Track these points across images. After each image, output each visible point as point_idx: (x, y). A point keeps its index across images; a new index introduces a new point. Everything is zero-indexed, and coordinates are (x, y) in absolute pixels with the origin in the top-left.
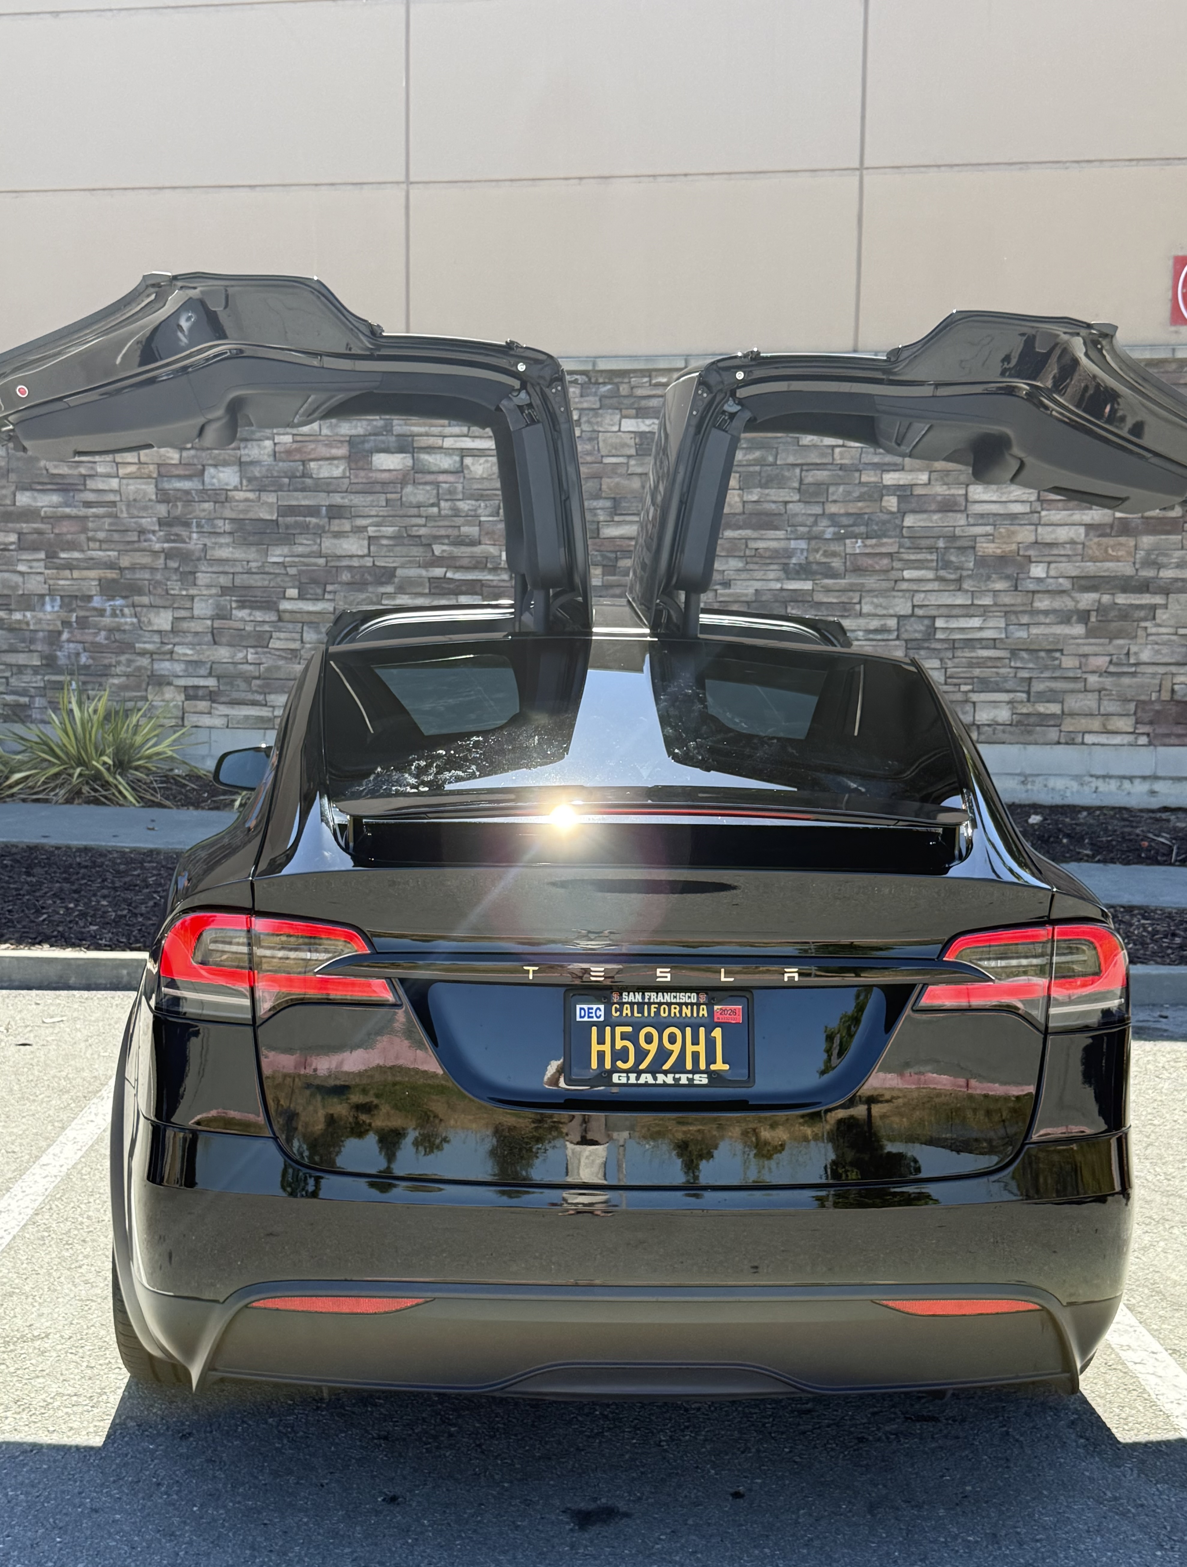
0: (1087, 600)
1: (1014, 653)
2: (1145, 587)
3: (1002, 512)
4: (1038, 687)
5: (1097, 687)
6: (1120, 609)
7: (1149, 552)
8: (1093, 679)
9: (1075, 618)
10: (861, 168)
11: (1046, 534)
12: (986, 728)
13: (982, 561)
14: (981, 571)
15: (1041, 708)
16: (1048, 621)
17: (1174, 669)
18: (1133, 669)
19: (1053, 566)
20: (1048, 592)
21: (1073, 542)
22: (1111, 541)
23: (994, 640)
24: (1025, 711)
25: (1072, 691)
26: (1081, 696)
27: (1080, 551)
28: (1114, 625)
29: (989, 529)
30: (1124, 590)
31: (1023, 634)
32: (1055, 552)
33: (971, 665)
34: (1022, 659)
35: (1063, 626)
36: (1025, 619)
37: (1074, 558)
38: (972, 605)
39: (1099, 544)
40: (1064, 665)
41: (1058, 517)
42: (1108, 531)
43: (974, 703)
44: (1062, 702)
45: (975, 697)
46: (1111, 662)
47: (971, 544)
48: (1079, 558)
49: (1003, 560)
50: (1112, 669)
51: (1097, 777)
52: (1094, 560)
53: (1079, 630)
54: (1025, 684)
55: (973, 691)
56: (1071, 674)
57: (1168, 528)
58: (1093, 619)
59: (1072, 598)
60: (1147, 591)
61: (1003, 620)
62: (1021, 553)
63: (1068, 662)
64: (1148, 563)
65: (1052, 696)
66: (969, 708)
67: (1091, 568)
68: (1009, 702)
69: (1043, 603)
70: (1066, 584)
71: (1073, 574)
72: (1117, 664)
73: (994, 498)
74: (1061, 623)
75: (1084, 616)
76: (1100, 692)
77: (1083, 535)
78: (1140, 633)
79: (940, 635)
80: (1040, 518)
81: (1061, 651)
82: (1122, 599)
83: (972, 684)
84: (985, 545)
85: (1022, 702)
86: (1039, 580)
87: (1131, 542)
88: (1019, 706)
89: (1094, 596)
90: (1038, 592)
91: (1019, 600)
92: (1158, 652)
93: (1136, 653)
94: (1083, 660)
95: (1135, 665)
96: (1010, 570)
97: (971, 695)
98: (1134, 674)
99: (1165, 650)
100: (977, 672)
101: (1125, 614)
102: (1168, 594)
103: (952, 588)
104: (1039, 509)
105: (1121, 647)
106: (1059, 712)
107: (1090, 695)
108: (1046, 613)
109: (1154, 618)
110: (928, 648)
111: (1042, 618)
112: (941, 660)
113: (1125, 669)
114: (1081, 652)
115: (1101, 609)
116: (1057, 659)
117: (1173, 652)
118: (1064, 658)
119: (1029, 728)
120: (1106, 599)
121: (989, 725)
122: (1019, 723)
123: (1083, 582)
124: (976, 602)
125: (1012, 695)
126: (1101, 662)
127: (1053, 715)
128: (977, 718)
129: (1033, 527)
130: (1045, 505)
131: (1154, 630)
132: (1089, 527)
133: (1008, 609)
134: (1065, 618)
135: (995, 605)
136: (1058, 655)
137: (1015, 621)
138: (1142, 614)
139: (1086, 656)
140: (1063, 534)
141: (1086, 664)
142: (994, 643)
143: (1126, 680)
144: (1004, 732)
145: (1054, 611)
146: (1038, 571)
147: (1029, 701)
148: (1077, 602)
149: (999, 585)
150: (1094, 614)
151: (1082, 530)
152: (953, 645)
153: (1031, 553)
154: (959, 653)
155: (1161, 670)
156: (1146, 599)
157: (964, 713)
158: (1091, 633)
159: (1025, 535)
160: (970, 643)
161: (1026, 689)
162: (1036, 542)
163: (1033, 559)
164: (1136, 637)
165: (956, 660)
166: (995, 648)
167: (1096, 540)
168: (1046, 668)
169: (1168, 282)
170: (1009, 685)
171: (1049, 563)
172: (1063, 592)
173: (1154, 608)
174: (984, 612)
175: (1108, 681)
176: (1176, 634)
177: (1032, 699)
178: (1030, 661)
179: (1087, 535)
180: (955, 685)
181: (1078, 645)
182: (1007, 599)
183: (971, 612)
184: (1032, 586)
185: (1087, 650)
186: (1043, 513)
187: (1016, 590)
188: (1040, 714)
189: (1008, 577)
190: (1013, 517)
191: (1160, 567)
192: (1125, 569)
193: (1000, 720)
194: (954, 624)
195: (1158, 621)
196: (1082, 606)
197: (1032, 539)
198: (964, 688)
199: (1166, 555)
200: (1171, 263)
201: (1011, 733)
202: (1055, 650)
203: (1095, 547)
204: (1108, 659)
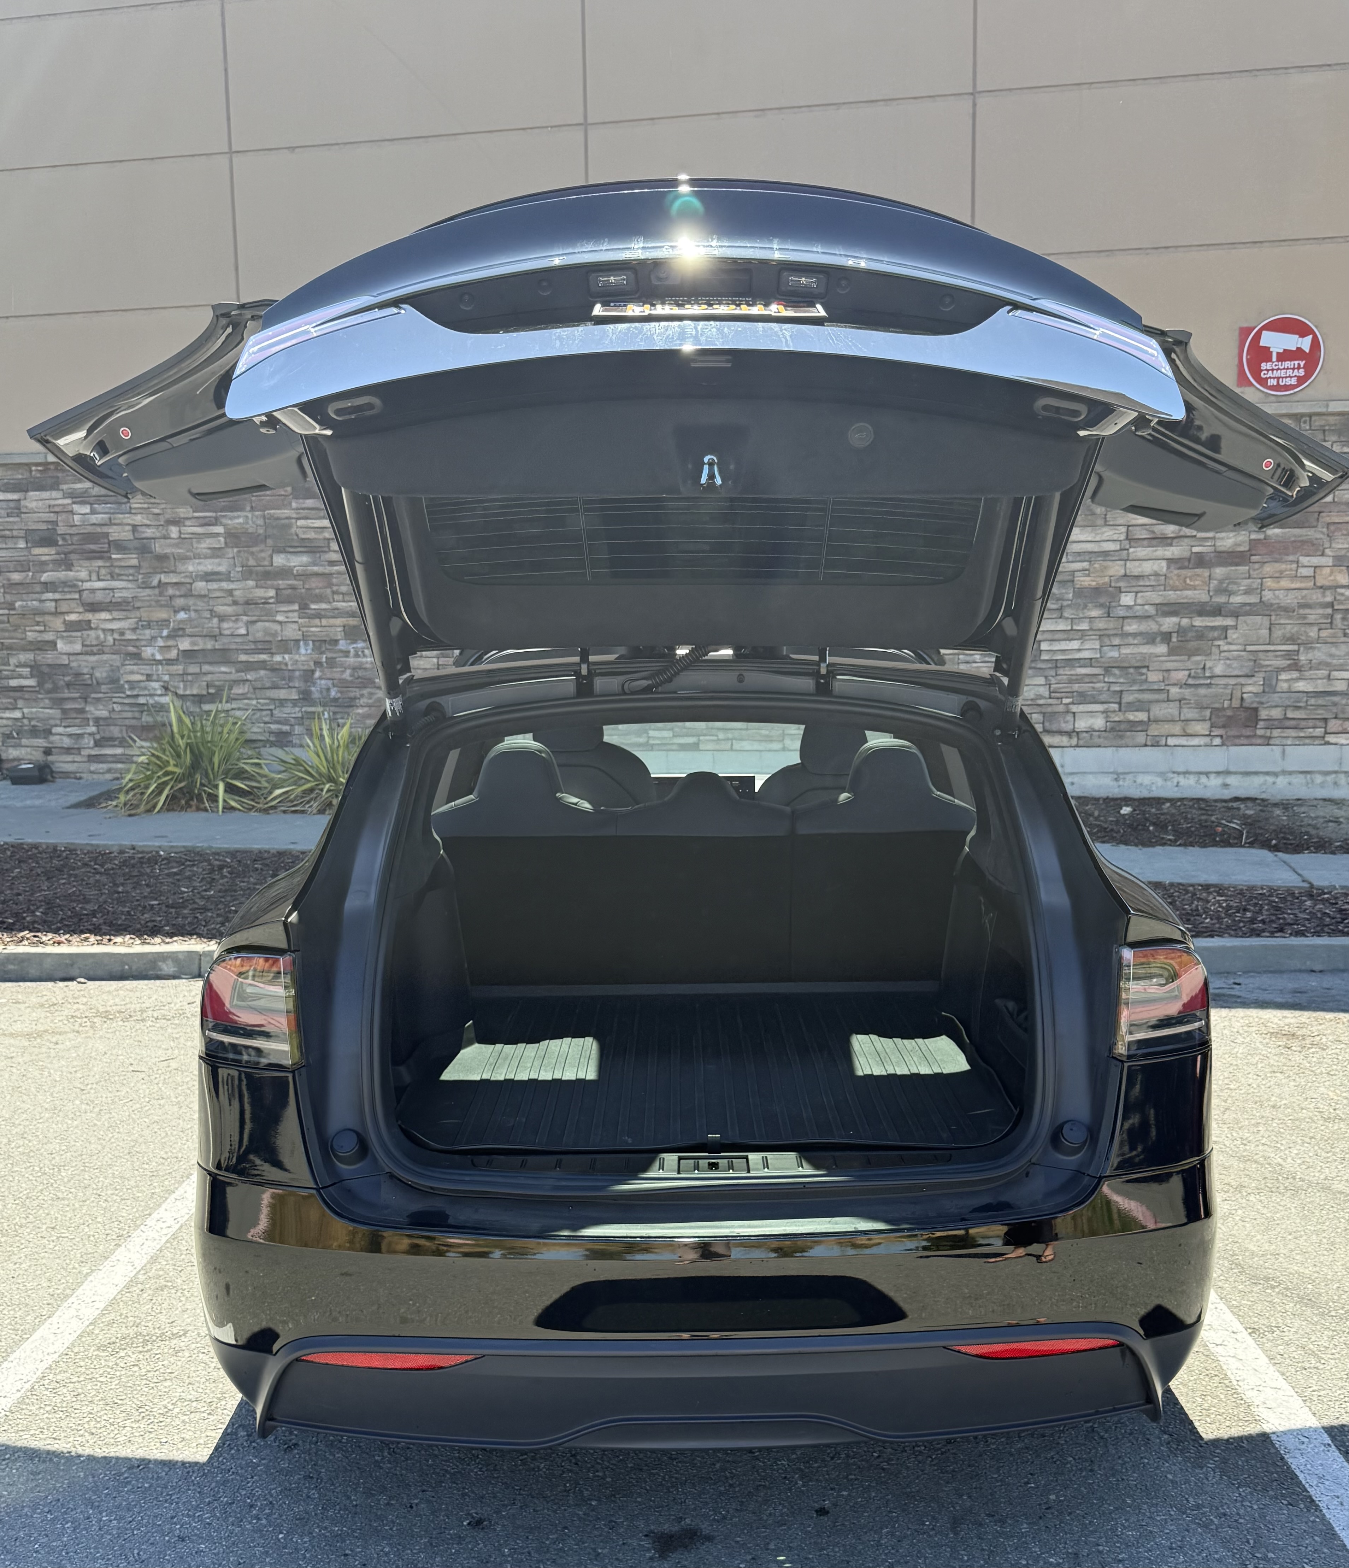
0: (1169, 623)
1: (1107, 670)
2: (1217, 611)
3: (1096, 550)
4: (1127, 698)
5: (1178, 697)
6: (1197, 631)
7: (1221, 582)
8: (1174, 690)
9: (1158, 639)
11: (1134, 568)
12: (1085, 735)
13: (1080, 593)
14: (1079, 601)
15: (1131, 716)
16: (1136, 642)
17: (1242, 680)
18: (1209, 681)
19: (1139, 595)
20: (1136, 617)
21: (1156, 574)
22: (1188, 573)
23: (1091, 659)
24: (1117, 719)
25: (1158, 701)
26: (1165, 705)
27: (1162, 582)
28: (1193, 644)
29: (1085, 565)
30: (1201, 614)
31: (1115, 654)
32: (1141, 583)
33: (1070, 682)
34: (1114, 675)
35: (1147, 647)
36: (1116, 641)
37: (1158, 588)
38: (1072, 630)
39: (1178, 576)
40: (1150, 679)
41: (1144, 553)
42: (1186, 564)
43: (1074, 713)
44: (1149, 711)
45: (1074, 708)
46: (1189, 676)
47: (1070, 578)
48: (1162, 588)
49: (1097, 591)
50: (1191, 681)
51: (1179, 773)
52: (1174, 589)
53: (1162, 649)
54: (1118, 696)
55: (1073, 703)
56: (1156, 687)
57: (1237, 560)
58: (1174, 639)
59: (1157, 622)
60: (1220, 614)
61: (1097, 642)
62: (1113, 584)
63: (1153, 677)
64: (1221, 590)
65: (1140, 706)
66: (1070, 717)
67: (1172, 596)
68: (1103, 712)
69: (1132, 627)
70: (1151, 610)
71: (1157, 602)
72: (1194, 677)
73: (1090, 539)
74: (1147, 643)
75: (1166, 637)
76: (1180, 701)
77: (1165, 569)
78: (1214, 650)
79: (1044, 657)
80: (1128, 554)
81: (1148, 667)
82: (1198, 622)
83: (1072, 697)
84: (1082, 579)
85: (1114, 711)
86: (1129, 607)
87: (1206, 573)
88: (1113, 715)
89: (1175, 620)
90: (1127, 617)
91: (1111, 625)
92: (1229, 666)
93: (1210, 668)
94: (1166, 674)
95: (1211, 677)
96: (1102, 600)
97: (1071, 706)
98: (1209, 685)
99: (1235, 664)
100: (1076, 687)
101: (1200, 634)
102: (1237, 617)
103: (1054, 616)
104: (1128, 547)
105: (1198, 663)
106: (1146, 719)
107: (1172, 704)
108: (1134, 635)
109: (1226, 638)
110: (1035, 668)
111: (1131, 640)
112: (1046, 677)
113: (1202, 682)
114: (1164, 668)
115: (1181, 631)
116: (1143, 674)
117: (1242, 666)
118: (1149, 674)
119: (1120, 733)
120: (1185, 622)
121: (1087, 732)
122: (1112, 730)
123: (1166, 608)
124: (1075, 627)
125: (1106, 706)
126: (1182, 675)
127: (1141, 722)
128: (1076, 726)
129: (1123, 562)
130: (1132, 544)
131: (1226, 648)
132: (1170, 561)
133: (1101, 633)
134: (1150, 639)
135: (1091, 629)
136: (1144, 671)
137: (1108, 643)
138: (1216, 634)
139: (1168, 671)
140: (1148, 567)
141: (1168, 678)
142: (1090, 663)
143: (1202, 691)
144: (1099, 737)
145: (1141, 634)
146: (1127, 599)
147: (1120, 710)
148: (1161, 625)
149: (1095, 613)
150: (1175, 635)
151: (1164, 564)
152: (1056, 665)
153: (1121, 584)
154: (1061, 671)
155: (1232, 681)
156: (1219, 621)
157: (1066, 722)
158: (1172, 652)
159: (1116, 569)
160: (1070, 663)
161: (1118, 700)
162: (1125, 575)
163: (1123, 590)
164: (1211, 654)
165: (1059, 678)
166: (1091, 666)
167: (1176, 572)
168: (1134, 682)
169: (1235, 349)
170: (1103, 697)
171: (1137, 592)
172: (1149, 617)
173: (1225, 629)
174: (1082, 635)
175: (1187, 692)
176: (1245, 650)
177: (1123, 709)
178: (1120, 676)
179: (1168, 568)
180: (1058, 698)
181: (1162, 662)
182: (1101, 625)
183: (1071, 637)
184: (1122, 613)
185: (1169, 665)
186: (1131, 550)
187: (1109, 616)
188: (1130, 722)
189: (1102, 606)
190: (1105, 554)
191: (1230, 593)
192: (1200, 595)
193: (1096, 728)
194: (1057, 646)
195: (1229, 640)
196: (1165, 628)
197: (1122, 572)
198: (1065, 701)
199: (1235, 583)
200: (1237, 333)
201: (1106, 738)
202: (1142, 666)
203: (1175, 578)
204: (1187, 673)
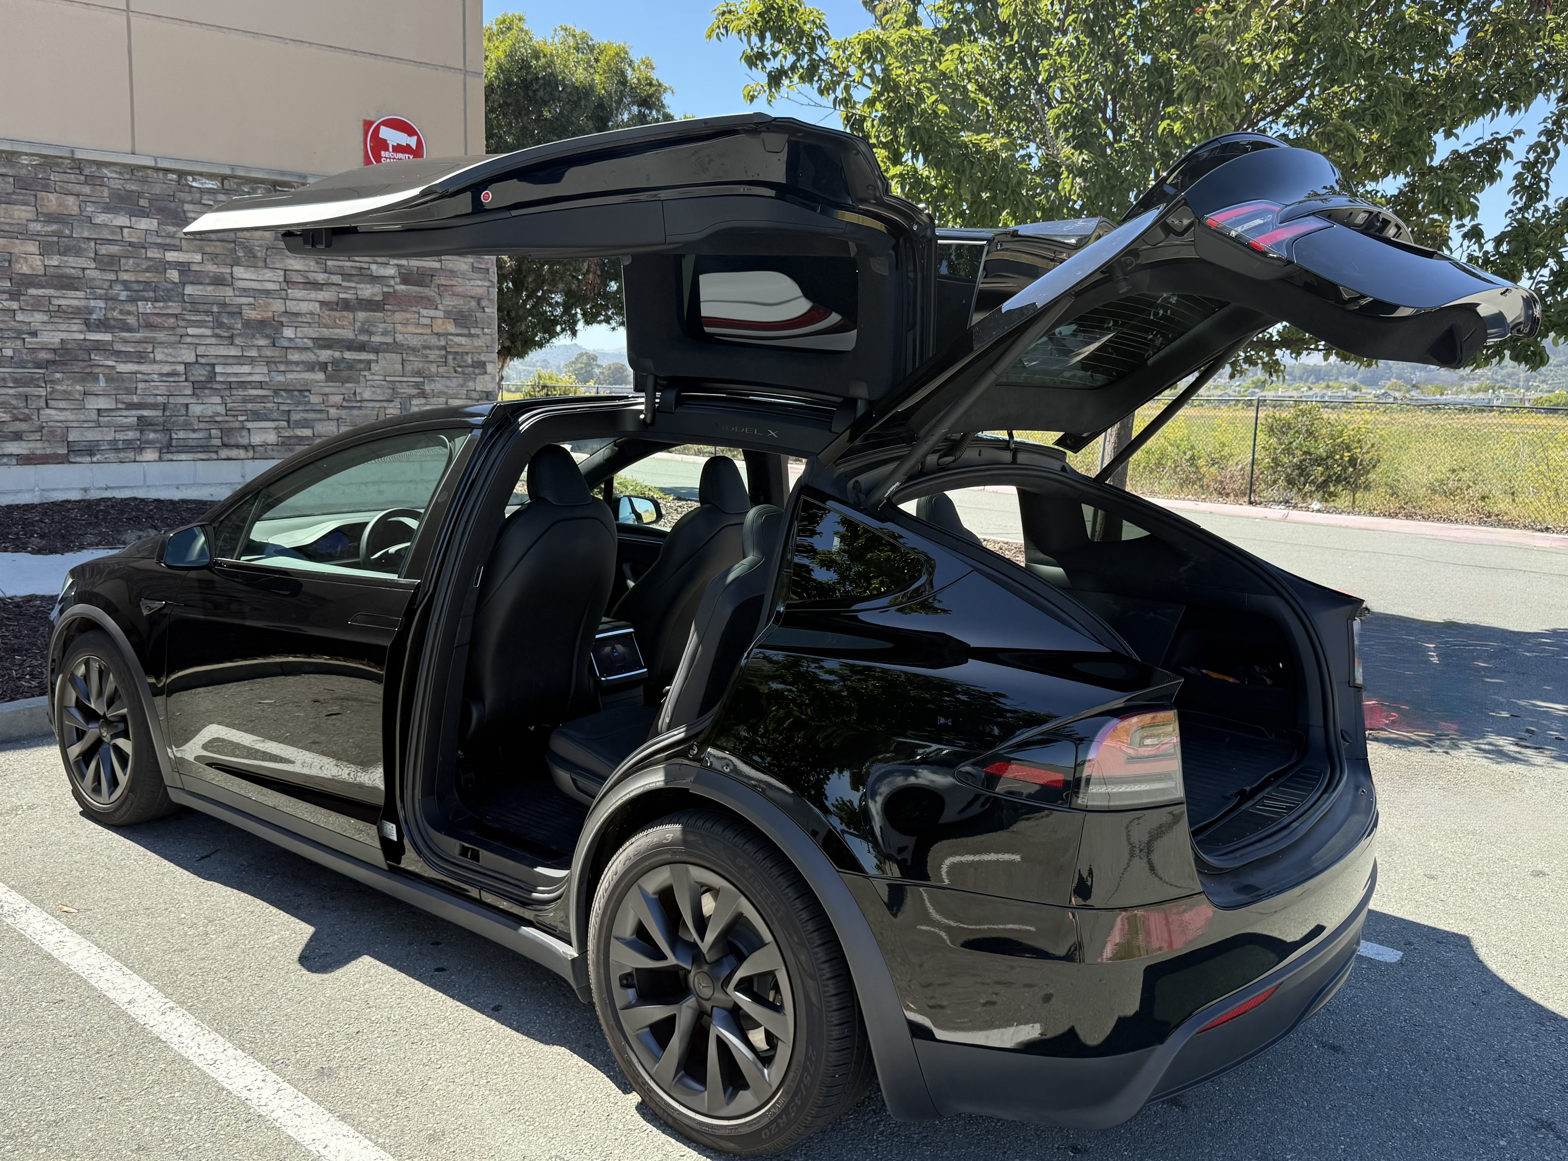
0: (325, 355)
1: (276, 392)
2: (362, 347)
3: (259, 288)
4: (295, 417)
5: (336, 417)
6: (348, 363)
7: (363, 324)
8: (333, 411)
9: (317, 368)
10: (128, 10)
11: (292, 306)
12: (260, 448)
13: (247, 324)
14: (247, 331)
15: (299, 432)
16: (298, 369)
17: (385, 404)
18: (359, 404)
19: (299, 329)
20: (297, 348)
21: (312, 314)
22: (338, 314)
23: (261, 382)
24: (287, 434)
25: (320, 420)
26: (326, 423)
27: (317, 320)
28: (344, 374)
29: (251, 300)
30: (349, 349)
31: (281, 378)
32: (300, 320)
33: (244, 401)
34: (282, 396)
35: (308, 374)
36: (282, 368)
37: (313, 325)
38: (242, 356)
39: (329, 316)
40: (312, 401)
41: (300, 294)
42: (335, 307)
43: (249, 429)
44: (313, 428)
45: (249, 425)
46: (344, 399)
47: (238, 310)
48: (317, 325)
49: (262, 324)
50: (345, 404)
51: (344, 485)
52: (326, 326)
53: (320, 376)
54: (286, 415)
55: (248, 421)
56: (318, 408)
57: (374, 307)
58: (330, 369)
59: (315, 354)
60: (364, 350)
61: (266, 368)
62: (276, 319)
63: (315, 399)
64: (364, 331)
65: (306, 424)
66: (245, 433)
67: (326, 333)
68: (275, 429)
69: (294, 356)
70: (310, 343)
71: (314, 336)
72: (348, 401)
73: (253, 278)
74: (308, 371)
75: (323, 367)
76: (338, 420)
77: (318, 310)
78: (361, 379)
79: (219, 378)
80: (287, 294)
81: (309, 391)
82: (348, 355)
83: (247, 415)
84: (249, 312)
85: (284, 428)
86: (290, 339)
87: (351, 316)
88: (283, 431)
89: (329, 352)
90: (290, 348)
91: (277, 354)
92: (374, 392)
93: (360, 393)
94: (325, 398)
95: (360, 401)
96: (268, 331)
97: (246, 423)
98: (360, 408)
99: (379, 391)
100: (250, 406)
101: (351, 366)
102: (377, 353)
103: (226, 343)
104: (286, 288)
105: (350, 389)
106: (311, 435)
107: (331, 423)
108: (297, 363)
109: (370, 369)
110: (211, 388)
111: (294, 368)
112: (222, 397)
113: (354, 404)
114: (323, 392)
115: (335, 362)
116: (307, 397)
117: (384, 393)
118: (311, 396)
119: (291, 447)
120: (337, 354)
121: (261, 446)
122: (283, 444)
123: (321, 342)
124: (245, 354)
125: (276, 423)
126: (338, 399)
127: (307, 437)
128: (252, 440)
129: (282, 301)
130: (290, 286)
131: (370, 378)
132: (322, 303)
133: (269, 360)
134: (311, 367)
135: (260, 356)
136: (307, 394)
137: (275, 369)
138: (362, 366)
139: (326, 394)
140: (304, 307)
141: (327, 401)
142: (261, 385)
143: (355, 412)
144: (273, 450)
145: (303, 362)
146: (288, 332)
147: (289, 427)
148: (318, 356)
149: (262, 342)
150: (330, 365)
151: (317, 305)
152: (230, 386)
153: (283, 319)
154: (235, 392)
155: (378, 405)
156: (364, 356)
157: (242, 437)
158: (329, 379)
159: (278, 306)
160: (243, 385)
161: (286, 418)
162: (286, 312)
163: (285, 324)
164: (359, 382)
165: (234, 397)
166: (262, 388)
167: (328, 313)
168: (299, 403)
169: (361, 138)
170: (275, 415)
171: (296, 327)
172: (308, 348)
173: (369, 362)
174: (252, 361)
175: (343, 413)
176: (385, 380)
177: (292, 426)
178: (288, 398)
179: (321, 309)
180: (234, 416)
181: (321, 387)
182: (268, 353)
183: (242, 362)
184: (286, 344)
185: (327, 390)
186: (289, 291)
187: (274, 345)
188: (298, 437)
189: (267, 336)
190: (268, 292)
191: (371, 334)
192: (348, 334)
193: (270, 442)
194: (229, 370)
195: (373, 371)
196: (322, 359)
197: (283, 309)
198: (240, 418)
199: (375, 326)
200: (361, 124)
201: (278, 451)
202: (304, 390)
203: (327, 317)
204: (342, 397)
